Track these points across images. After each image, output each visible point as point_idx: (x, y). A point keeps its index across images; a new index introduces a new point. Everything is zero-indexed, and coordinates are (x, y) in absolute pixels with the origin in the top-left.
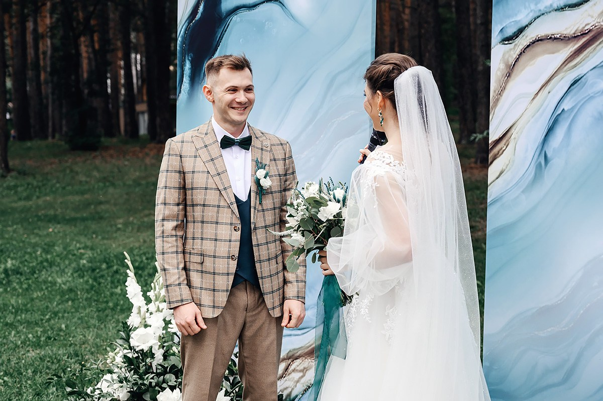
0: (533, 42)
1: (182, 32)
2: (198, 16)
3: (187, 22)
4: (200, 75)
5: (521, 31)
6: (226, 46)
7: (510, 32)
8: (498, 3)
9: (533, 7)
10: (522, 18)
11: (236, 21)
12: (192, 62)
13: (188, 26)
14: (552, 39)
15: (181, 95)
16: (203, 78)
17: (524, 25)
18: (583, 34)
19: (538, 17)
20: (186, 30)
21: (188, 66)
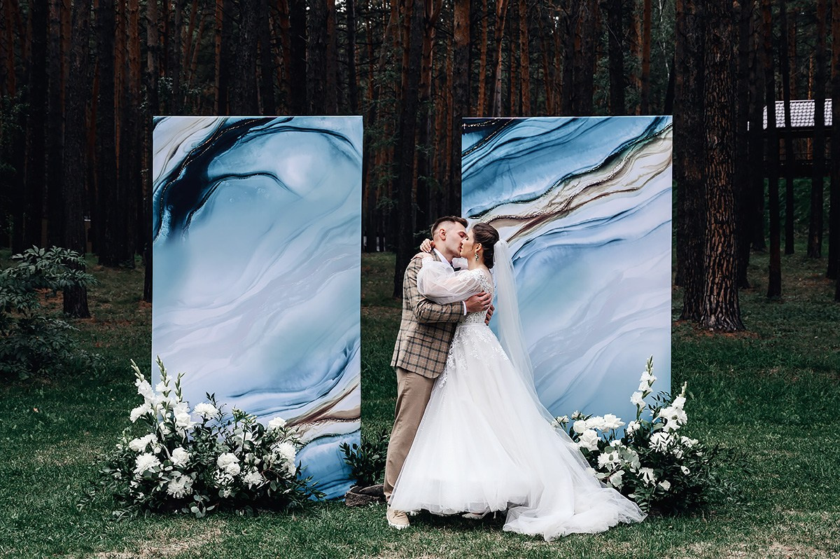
0: (496, 219)
1: (159, 188)
2: (179, 178)
3: (165, 182)
4: (182, 222)
5: (486, 212)
6: (214, 203)
7: (477, 212)
8: (466, 194)
9: (494, 199)
10: (487, 205)
11: (224, 185)
12: (171, 212)
13: (166, 185)
14: (510, 218)
15: (158, 237)
16: (186, 225)
17: (488, 208)
18: (533, 217)
19: (499, 205)
20: (165, 187)
21: (167, 215)
